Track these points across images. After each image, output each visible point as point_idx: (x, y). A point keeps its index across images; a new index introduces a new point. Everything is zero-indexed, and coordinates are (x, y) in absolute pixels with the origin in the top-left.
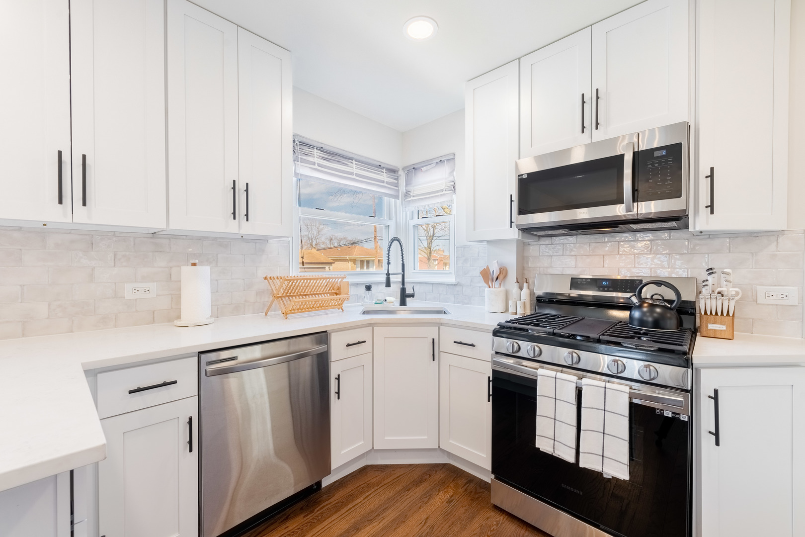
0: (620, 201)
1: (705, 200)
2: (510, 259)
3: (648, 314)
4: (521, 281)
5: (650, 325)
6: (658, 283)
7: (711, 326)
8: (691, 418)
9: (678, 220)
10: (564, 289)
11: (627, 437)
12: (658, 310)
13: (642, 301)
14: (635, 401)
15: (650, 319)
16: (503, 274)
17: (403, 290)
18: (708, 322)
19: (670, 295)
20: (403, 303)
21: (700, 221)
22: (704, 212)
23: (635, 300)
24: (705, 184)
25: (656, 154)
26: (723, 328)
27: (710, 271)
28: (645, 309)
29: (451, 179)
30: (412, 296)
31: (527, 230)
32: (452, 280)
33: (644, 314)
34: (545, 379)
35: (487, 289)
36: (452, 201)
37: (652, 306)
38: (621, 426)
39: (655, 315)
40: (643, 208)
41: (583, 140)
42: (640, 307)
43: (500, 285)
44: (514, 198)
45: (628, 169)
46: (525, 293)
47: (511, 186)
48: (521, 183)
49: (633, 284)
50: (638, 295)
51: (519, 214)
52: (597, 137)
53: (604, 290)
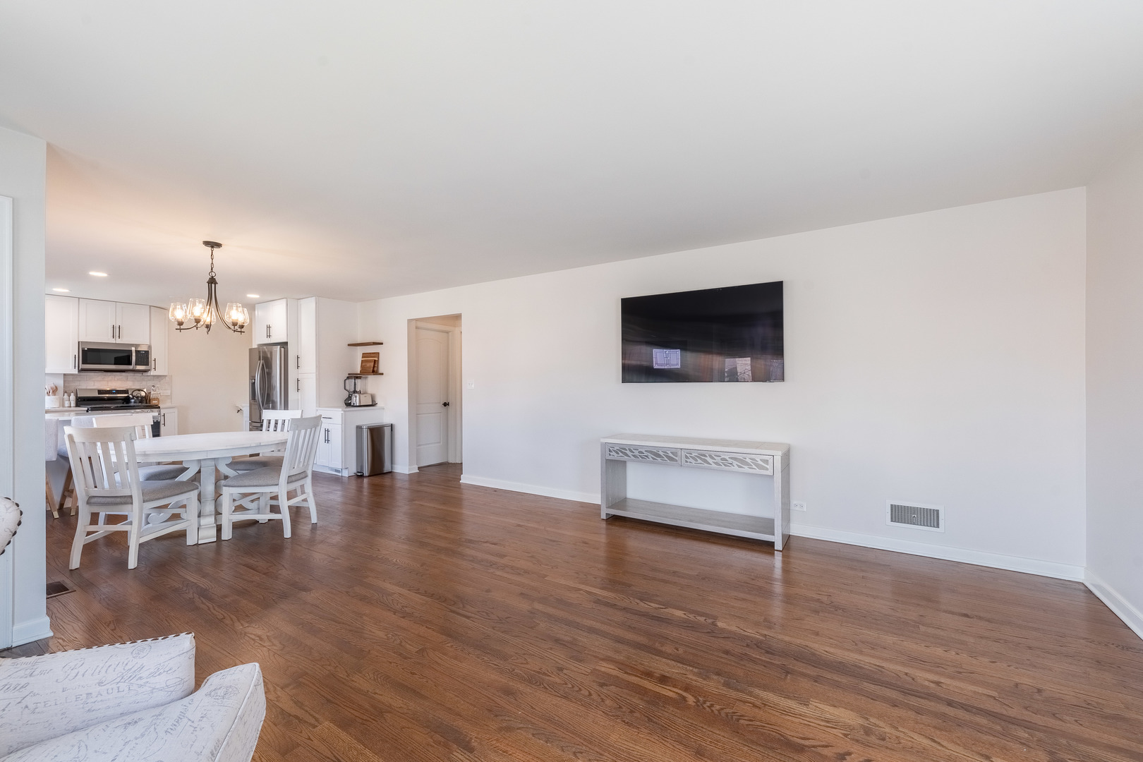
0: (131, 364)
1: (153, 367)
3: (138, 400)
5: (139, 402)
9: (144, 372)
12: (140, 398)
16: (56, 389)
18: (152, 400)
19: (144, 394)
22: (153, 370)
24: (153, 362)
25: (142, 352)
33: (136, 399)
40: (139, 367)
41: (113, 341)
42: (133, 398)
43: (55, 395)
44: (77, 356)
45: (134, 354)
46: (73, 397)
47: (74, 351)
48: (83, 351)
49: (126, 392)
50: (132, 395)
51: (83, 363)
52: (118, 341)
53: (114, 393)
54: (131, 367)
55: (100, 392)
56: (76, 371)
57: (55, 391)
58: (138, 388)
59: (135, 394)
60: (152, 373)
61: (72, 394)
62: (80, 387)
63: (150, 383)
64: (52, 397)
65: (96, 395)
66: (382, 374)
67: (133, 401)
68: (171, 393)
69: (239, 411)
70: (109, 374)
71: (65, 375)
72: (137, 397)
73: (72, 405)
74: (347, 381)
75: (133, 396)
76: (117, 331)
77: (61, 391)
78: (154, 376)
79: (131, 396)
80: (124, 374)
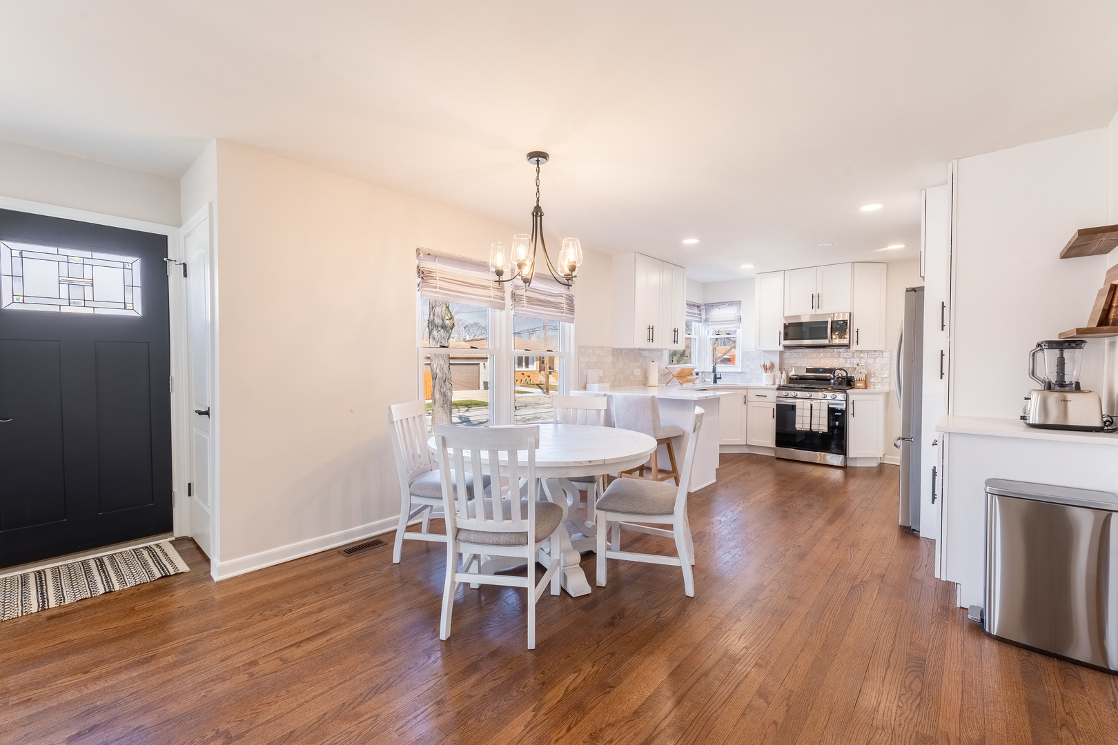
0: (826, 338)
1: (855, 340)
2: (776, 360)
3: (836, 381)
4: (781, 370)
6: (840, 369)
7: (858, 385)
8: (846, 408)
9: (847, 346)
10: (804, 373)
11: (827, 417)
12: (840, 379)
13: (834, 376)
14: (831, 406)
15: (837, 383)
16: (772, 366)
17: (715, 375)
18: (857, 383)
19: (844, 374)
20: (715, 382)
21: (854, 347)
22: (855, 344)
23: (832, 376)
24: (855, 334)
25: (840, 323)
26: (862, 385)
27: (858, 365)
29: (739, 315)
30: (720, 378)
31: (786, 347)
32: (739, 370)
34: (799, 403)
35: (764, 374)
36: (739, 328)
37: (838, 378)
38: (825, 414)
39: (839, 381)
40: (836, 342)
41: (813, 312)
43: (771, 372)
44: (780, 332)
45: (830, 325)
46: (784, 375)
47: (780, 326)
48: (785, 326)
49: (831, 370)
51: (786, 339)
52: (817, 313)
53: (820, 373)
54: (826, 342)
55: (808, 370)
56: (781, 349)
57: (771, 368)
58: (838, 366)
59: (836, 373)
64: (768, 374)
67: (833, 381)
74: (1039, 355)
76: (816, 300)
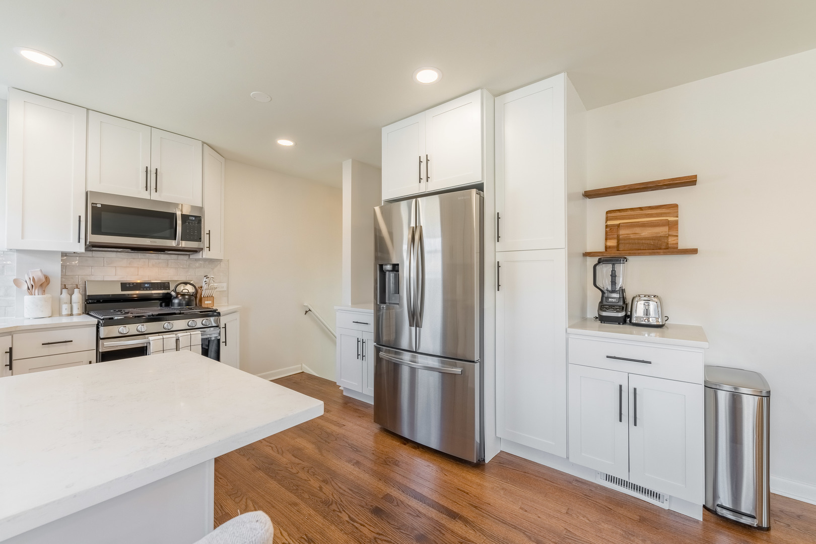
1: (207, 244)
2: (55, 269)
3: (183, 300)
5: (184, 305)
6: (186, 283)
12: (187, 297)
15: (184, 302)
18: (205, 301)
22: (206, 250)
24: (206, 236)
25: (190, 218)
28: (180, 298)
31: (93, 246)
33: (180, 300)
34: (154, 342)
39: (186, 300)
40: (184, 244)
41: (145, 195)
42: (177, 297)
43: (44, 292)
44: (83, 219)
45: (179, 222)
46: (77, 297)
47: (78, 209)
48: (94, 208)
49: (165, 285)
50: (175, 291)
51: (93, 233)
52: (155, 197)
53: (146, 289)
54: (172, 243)
55: (124, 286)
56: (81, 248)
57: (42, 285)
58: (184, 279)
59: (181, 288)
60: (206, 254)
61: (76, 291)
62: (93, 278)
63: (201, 272)
64: (37, 297)
65: (118, 291)
66: (694, 251)
67: (176, 301)
68: (228, 288)
69: (306, 312)
70: (139, 255)
71: (64, 254)
72: (183, 295)
73: (75, 311)
74: (598, 268)
75: (178, 294)
76: (152, 177)
77: (56, 283)
78: (206, 260)
79: (173, 294)
80: (162, 256)
